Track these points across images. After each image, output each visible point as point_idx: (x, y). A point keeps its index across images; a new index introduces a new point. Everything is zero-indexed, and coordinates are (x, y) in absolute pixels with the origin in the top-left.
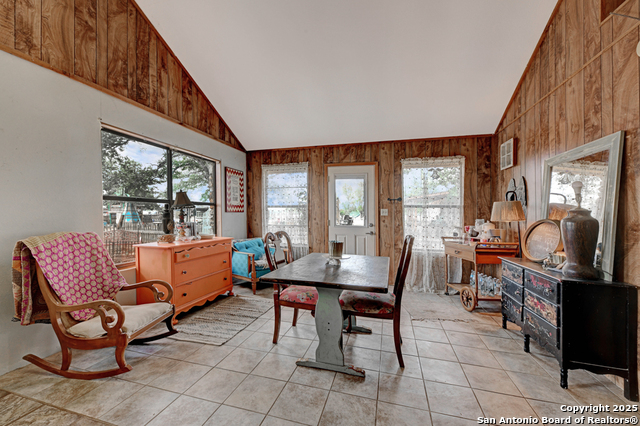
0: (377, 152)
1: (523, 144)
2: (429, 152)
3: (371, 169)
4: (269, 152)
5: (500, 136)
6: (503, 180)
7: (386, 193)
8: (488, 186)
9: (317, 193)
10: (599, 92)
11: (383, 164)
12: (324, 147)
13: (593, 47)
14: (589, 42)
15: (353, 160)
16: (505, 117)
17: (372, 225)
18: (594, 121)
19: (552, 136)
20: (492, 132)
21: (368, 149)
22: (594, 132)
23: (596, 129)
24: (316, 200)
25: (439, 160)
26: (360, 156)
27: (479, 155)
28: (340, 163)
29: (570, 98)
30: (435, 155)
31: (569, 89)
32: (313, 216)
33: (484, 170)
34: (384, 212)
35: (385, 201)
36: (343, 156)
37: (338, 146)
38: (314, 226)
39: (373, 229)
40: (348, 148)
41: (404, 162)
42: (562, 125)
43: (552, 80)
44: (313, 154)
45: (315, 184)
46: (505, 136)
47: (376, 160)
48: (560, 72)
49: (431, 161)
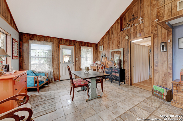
0: (75, 43)
1: (105, 47)
2: (86, 45)
3: (73, 47)
4: (33, 35)
5: (99, 44)
6: (100, 53)
7: (77, 54)
8: (96, 54)
9: (56, 53)
10: (119, 42)
11: (76, 47)
12: (59, 38)
13: (118, 35)
14: (118, 34)
15: (68, 44)
16: (100, 41)
17: (73, 63)
18: (119, 46)
19: (111, 47)
20: (97, 43)
21: (72, 42)
22: (119, 48)
23: (119, 47)
24: (56, 55)
25: (88, 47)
26: (70, 43)
27: (95, 48)
28: (64, 44)
29: (114, 41)
30: (88, 46)
31: (114, 40)
32: (54, 60)
33: (96, 51)
34: (77, 59)
35: (77, 56)
36: (65, 42)
37: (63, 39)
38: (55, 64)
39: (74, 64)
40: (67, 40)
41: (82, 47)
42: (113, 45)
43: (111, 38)
44: (54, 40)
45: (55, 50)
46: (100, 45)
47: (74, 45)
48: (113, 37)
49: (87, 47)
